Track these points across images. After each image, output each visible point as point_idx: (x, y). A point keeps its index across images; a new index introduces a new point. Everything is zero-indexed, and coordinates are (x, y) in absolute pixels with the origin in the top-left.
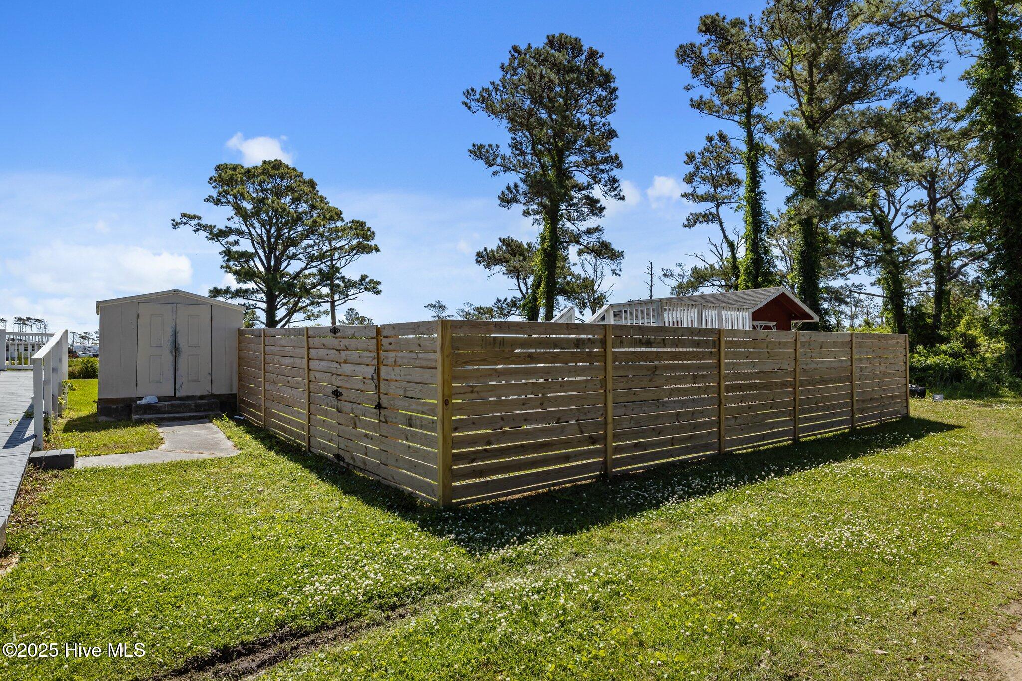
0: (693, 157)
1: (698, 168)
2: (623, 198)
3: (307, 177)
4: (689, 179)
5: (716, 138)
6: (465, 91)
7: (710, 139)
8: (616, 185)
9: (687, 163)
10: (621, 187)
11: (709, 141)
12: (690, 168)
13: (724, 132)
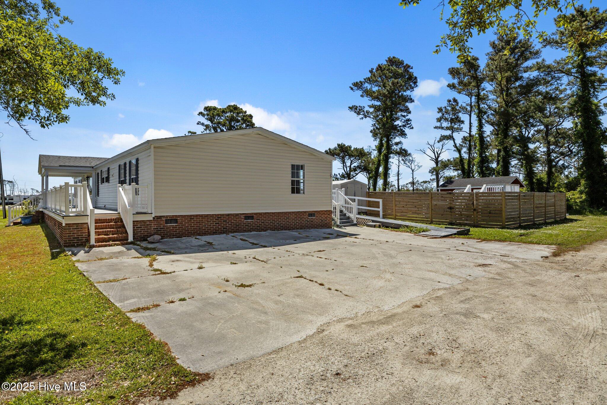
0: (442, 109)
1: (443, 115)
2: (412, 128)
3: (248, 113)
4: (439, 120)
5: (452, 101)
6: (353, 82)
7: (449, 101)
8: (409, 122)
9: (439, 113)
10: (412, 124)
11: (449, 102)
12: (440, 115)
13: (456, 98)
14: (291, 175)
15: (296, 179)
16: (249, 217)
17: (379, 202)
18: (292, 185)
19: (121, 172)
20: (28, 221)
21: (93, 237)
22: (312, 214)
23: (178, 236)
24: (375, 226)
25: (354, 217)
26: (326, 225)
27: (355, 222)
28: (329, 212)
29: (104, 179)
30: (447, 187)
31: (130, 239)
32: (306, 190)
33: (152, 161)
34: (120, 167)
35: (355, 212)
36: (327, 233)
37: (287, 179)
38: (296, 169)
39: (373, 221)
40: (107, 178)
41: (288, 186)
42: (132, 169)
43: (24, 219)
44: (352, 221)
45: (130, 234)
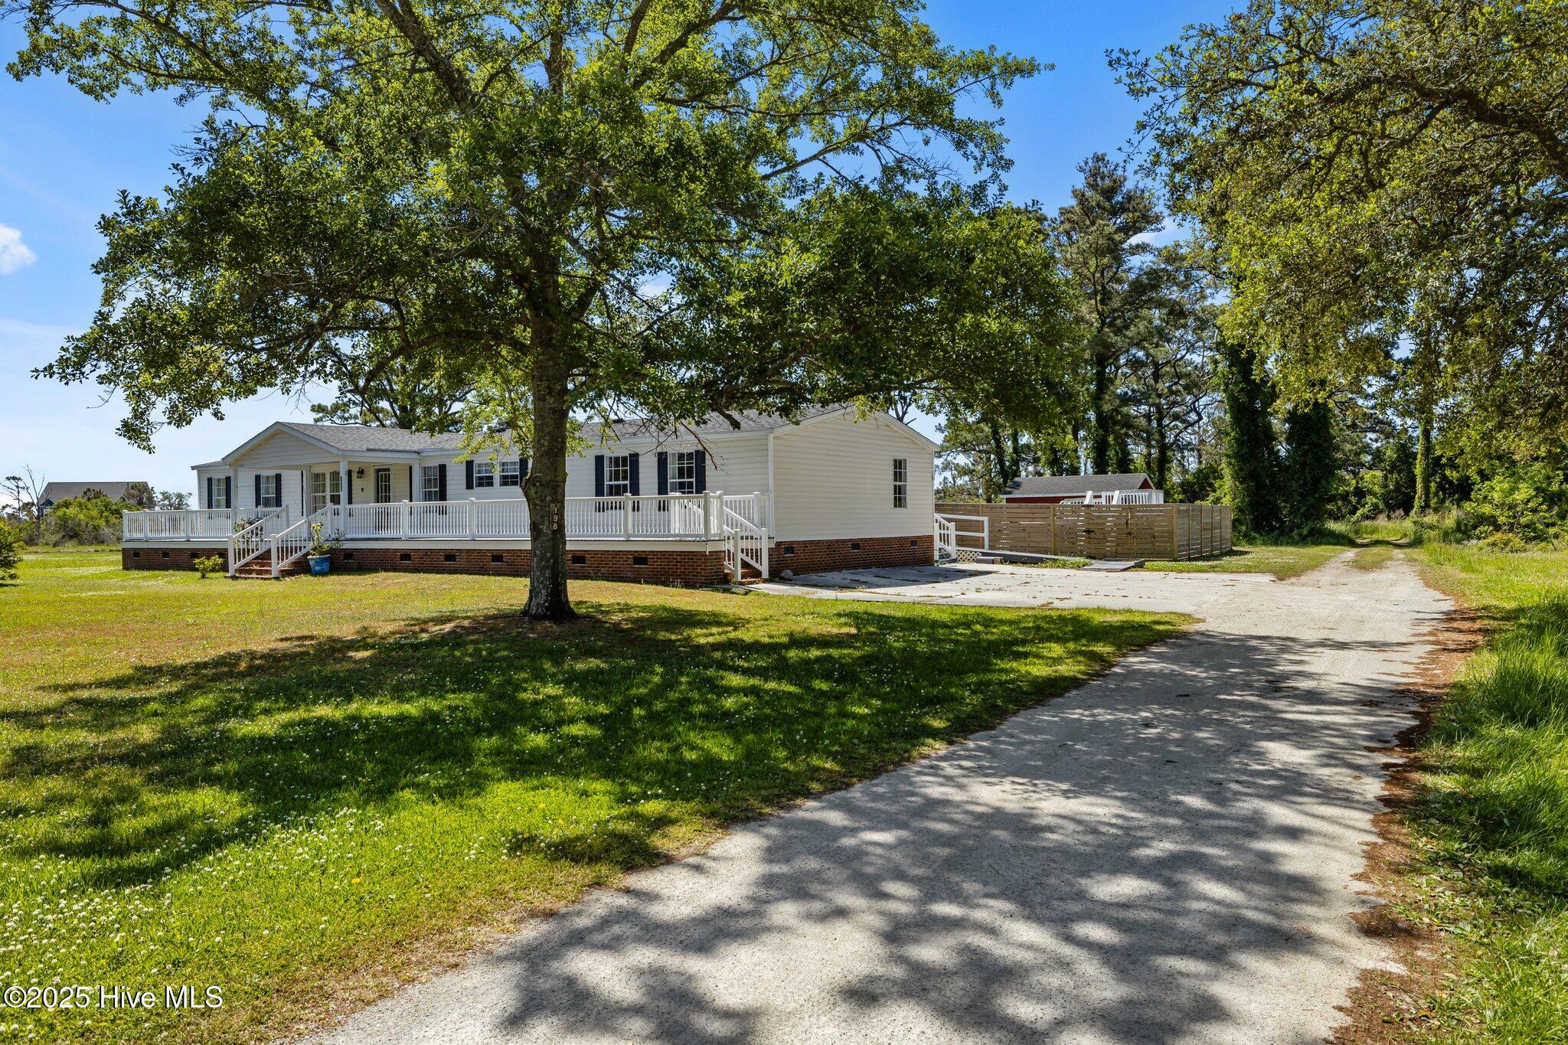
14: (893, 477)
15: (898, 483)
16: (856, 544)
17: (983, 522)
18: (895, 493)
19: (606, 470)
20: (326, 566)
21: (740, 571)
22: (914, 541)
23: (796, 573)
24: (993, 562)
25: (952, 549)
26: (928, 561)
27: (954, 556)
28: (931, 537)
29: (491, 478)
30: (1016, 495)
31: (765, 575)
32: (908, 502)
33: (771, 458)
34: (599, 460)
35: (953, 540)
36: (948, 570)
37: (890, 483)
38: (899, 466)
39: (984, 554)
40: (515, 477)
41: (890, 495)
42: (672, 467)
43: (319, 562)
44: (948, 555)
45: (764, 568)
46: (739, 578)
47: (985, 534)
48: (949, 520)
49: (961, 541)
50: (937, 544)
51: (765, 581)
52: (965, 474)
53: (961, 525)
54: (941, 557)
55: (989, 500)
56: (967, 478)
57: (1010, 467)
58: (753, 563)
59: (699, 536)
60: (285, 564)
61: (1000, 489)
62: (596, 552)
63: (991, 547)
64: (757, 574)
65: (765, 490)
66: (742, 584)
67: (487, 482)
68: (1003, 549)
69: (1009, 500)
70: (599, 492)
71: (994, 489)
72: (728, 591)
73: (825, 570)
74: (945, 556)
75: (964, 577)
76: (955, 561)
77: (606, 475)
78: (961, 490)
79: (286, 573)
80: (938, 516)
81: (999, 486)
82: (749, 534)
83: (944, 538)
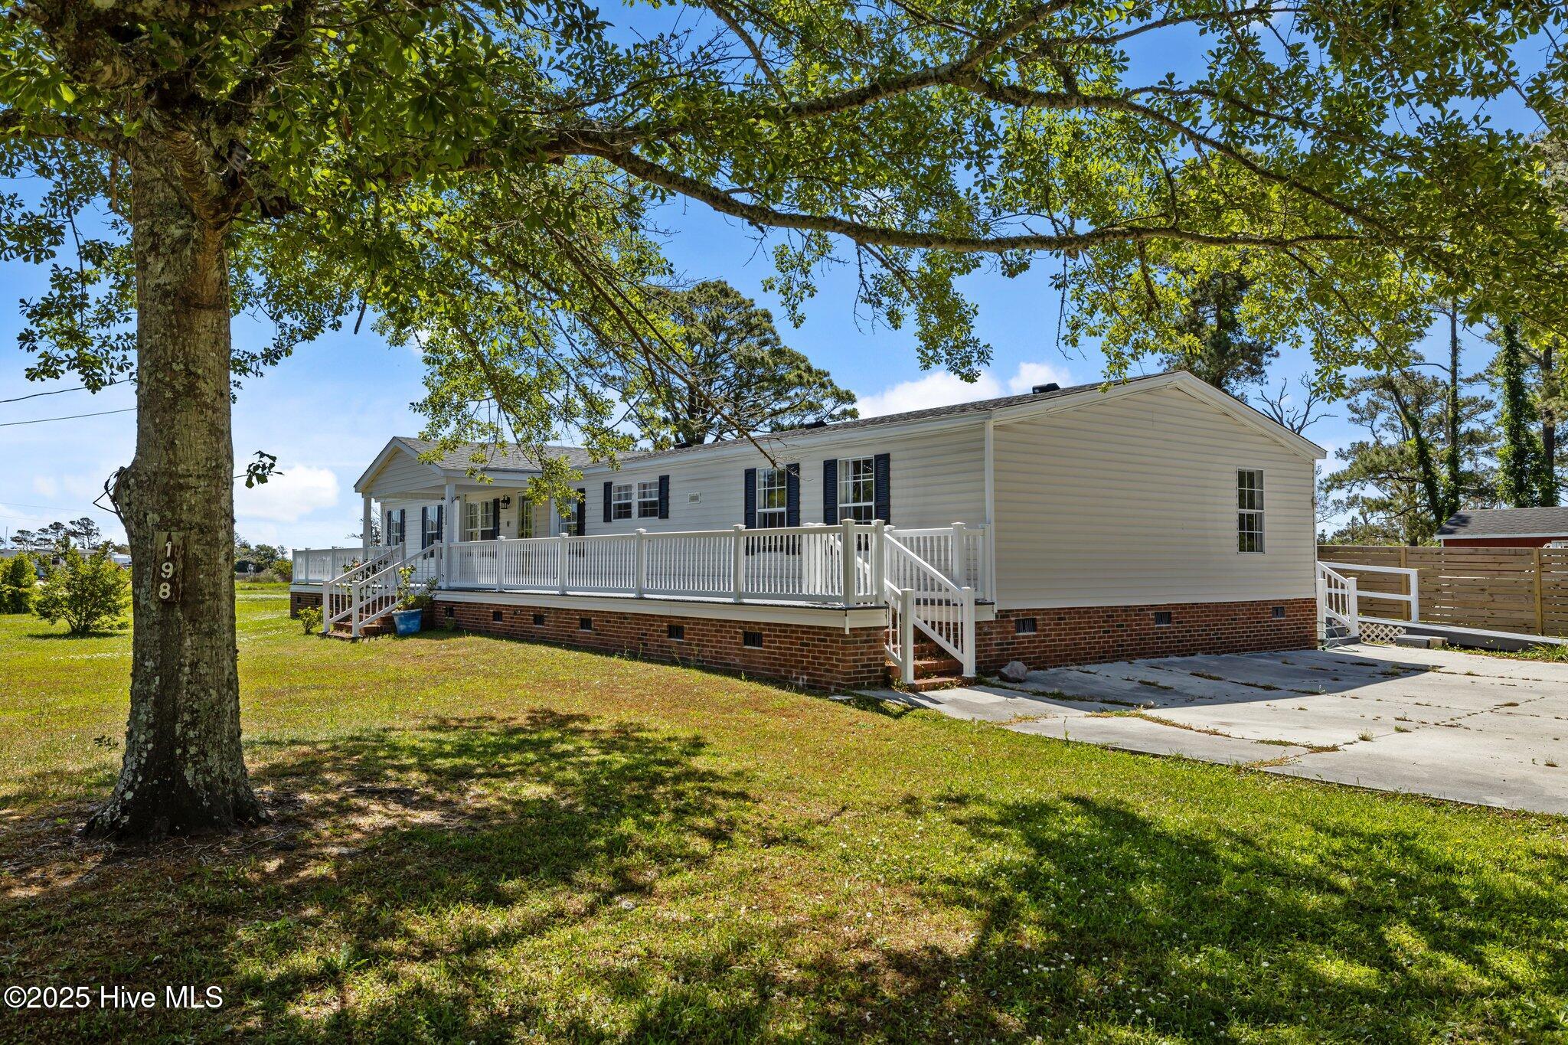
14: (1237, 501)
15: (1247, 511)
16: (1164, 614)
17: (1408, 576)
18: (1241, 527)
19: (760, 489)
20: (414, 624)
21: (911, 663)
22: (1279, 608)
23: (1039, 664)
24: (1428, 645)
25: (1351, 619)
26: (1306, 641)
27: (1355, 632)
28: (1310, 604)
29: (629, 506)
30: (1461, 535)
31: (969, 671)
32: (1267, 543)
33: (989, 464)
34: (750, 475)
35: (1353, 604)
36: (1341, 660)
37: (1231, 511)
38: (1249, 483)
39: (1410, 631)
40: (653, 504)
41: (1233, 531)
42: (845, 483)
43: (407, 618)
44: (1343, 631)
45: (968, 658)
46: (910, 678)
47: (1413, 597)
48: (1345, 573)
49: (1367, 607)
50: (1323, 612)
51: (968, 683)
52: (1378, 508)
53: (1365, 582)
54: (1331, 634)
55: (1414, 543)
56: (1381, 515)
57: (1445, 500)
58: (949, 647)
59: (836, 599)
60: (373, 620)
61: (1429, 529)
62: (697, 621)
63: (1423, 616)
64: (952, 669)
65: (976, 519)
66: (914, 689)
67: (625, 512)
68: (1442, 620)
69: (1447, 543)
70: (750, 522)
71: (1420, 530)
72: (874, 705)
73: (1101, 659)
74: (1338, 632)
75: (1372, 679)
76: (1355, 641)
77: (760, 499)
78: (1374, 532)
79: (370, 633)
80: (1323, 566)
81: (1429, 524)
82: (943, 596)
83: (1337, 602)
